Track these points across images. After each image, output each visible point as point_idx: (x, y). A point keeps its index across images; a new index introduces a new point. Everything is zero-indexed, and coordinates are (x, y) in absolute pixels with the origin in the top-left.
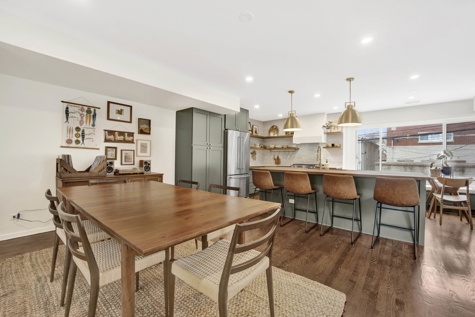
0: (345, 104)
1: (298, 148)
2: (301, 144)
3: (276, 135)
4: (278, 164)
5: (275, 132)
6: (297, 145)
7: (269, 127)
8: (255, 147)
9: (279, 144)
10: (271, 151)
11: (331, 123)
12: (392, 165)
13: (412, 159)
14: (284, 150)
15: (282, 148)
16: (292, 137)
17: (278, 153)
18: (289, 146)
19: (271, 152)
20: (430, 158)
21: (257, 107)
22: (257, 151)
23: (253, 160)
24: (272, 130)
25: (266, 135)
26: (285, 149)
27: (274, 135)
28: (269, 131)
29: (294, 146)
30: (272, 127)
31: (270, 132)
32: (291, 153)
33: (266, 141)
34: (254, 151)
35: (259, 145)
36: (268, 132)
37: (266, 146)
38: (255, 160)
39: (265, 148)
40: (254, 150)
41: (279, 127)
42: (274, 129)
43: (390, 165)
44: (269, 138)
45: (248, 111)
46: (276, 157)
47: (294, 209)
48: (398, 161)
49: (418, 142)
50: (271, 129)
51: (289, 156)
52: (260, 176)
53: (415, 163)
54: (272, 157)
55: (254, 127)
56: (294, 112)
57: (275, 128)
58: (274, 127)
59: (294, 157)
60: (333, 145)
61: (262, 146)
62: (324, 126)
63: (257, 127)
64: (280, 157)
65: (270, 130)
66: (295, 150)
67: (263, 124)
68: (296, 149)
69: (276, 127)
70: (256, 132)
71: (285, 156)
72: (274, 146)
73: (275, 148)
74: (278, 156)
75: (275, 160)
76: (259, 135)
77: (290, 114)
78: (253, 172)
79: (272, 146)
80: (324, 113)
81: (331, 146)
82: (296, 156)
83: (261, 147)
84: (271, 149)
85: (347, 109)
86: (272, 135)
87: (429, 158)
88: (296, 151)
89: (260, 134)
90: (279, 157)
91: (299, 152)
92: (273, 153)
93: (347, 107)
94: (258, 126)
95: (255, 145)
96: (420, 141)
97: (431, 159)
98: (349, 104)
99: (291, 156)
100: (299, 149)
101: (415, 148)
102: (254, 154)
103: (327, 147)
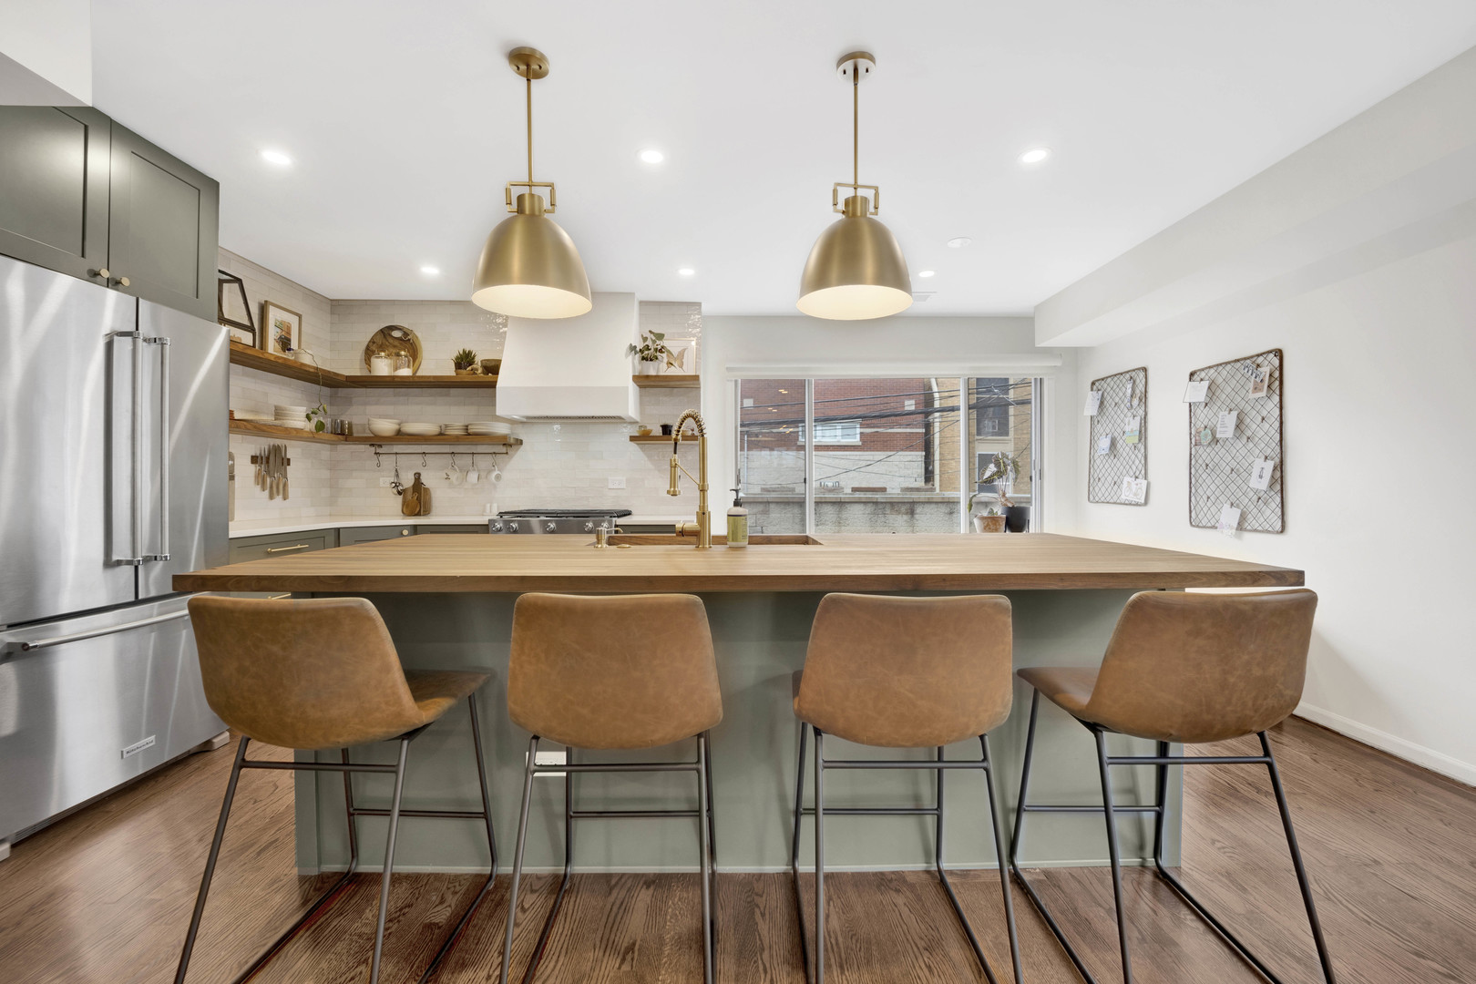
0: (835, 192)
1: (517, 440)
2: (531, 421)
3: (405, 372)
4: (418, 514)
5: (398, 355)
6: (513, 422)
7: (366, 331)
8: (278, 422)
9: (425, 417)
10: (379, 450)
11: (660, 336)
12: (772, 502)
14: (447, 449)
15: (441, 434)
16: (493, 385)
17: (418, 460)
18: (473, 429)
19: (381, 457)
21: (276, 158)
22: (294, 451)
23: (271, 497)
24: (382, 348)
25: (352, 367)
26: (456, 440)
27: (396, 369)
28: (368, 348)
29: (501, 429)
30: (386, 332)
31: (369, 353)
32: (483, 462)
33: (348, 402)
34: (276, 450)
35: (308, 417)
36: (359, 353)
37: (350, 425)
38: (285, 497)
39: (342, 433)
40: (278, 442)
41: (419, 334)
42: (396, 343)
43: (769, 503)
44: (365, 387)
45: (213, 186)
46: (408, 481)
47: (561, 808)
48: (763, 489)
50: (379, 340)
51: (473, 477)
52: (275, 649)
54: (386, 480)
55: (274, 315)
56: (544, 193)
57: (400, 339)
58: (397, 334)
59: (498, 477)
60: (666, 429)
61: (328, 422)
62: (633, 348)
63: (293, 321)
64: (428, 480)
65: (374, 348)
66: (503, 449)
67: (332, 313)
68: (509, 444)
69: (406, 334)
70: (285, 343)
71: (454, 477)
72: (397, 427)
73: (400, 437)
74: (418, 476)
75: (399, 493)
76: (306, 359)
77: (520, 198)
78: (196, 611)
79: (385, 426)
80: (631, 295)
81: (658, 431)
82: (506, 475)
83: (320, 426)
84: (376, 441)
85: (841, 217)
86: (382, 367)
88: (509, 449)
89: (310, 356)
90: (423, 479)
91: (519, 458)
92: (388, 462)
93: (841, 206)
94: (300, 316)
95: (279, 413)
98: (849, 193)
99: (483, 474)
100: (519, 442)
102: (272, 464)
103: (643, 438)
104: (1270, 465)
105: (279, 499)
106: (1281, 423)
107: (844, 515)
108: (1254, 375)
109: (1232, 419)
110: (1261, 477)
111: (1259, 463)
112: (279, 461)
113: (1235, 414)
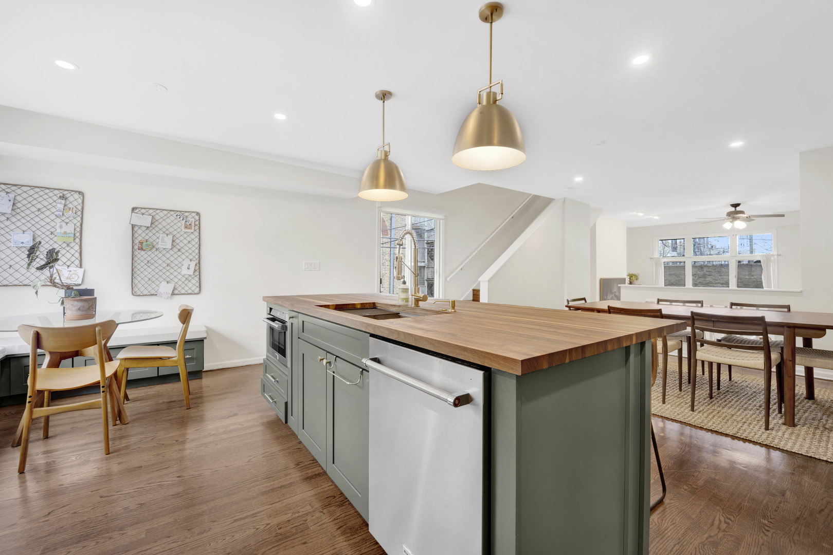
104: (193, 264)
106: (199, 245)
108: (185, 221)
109: (169, 240)
110: (188, 269)
111: (186, 263)
113: (170, 237)
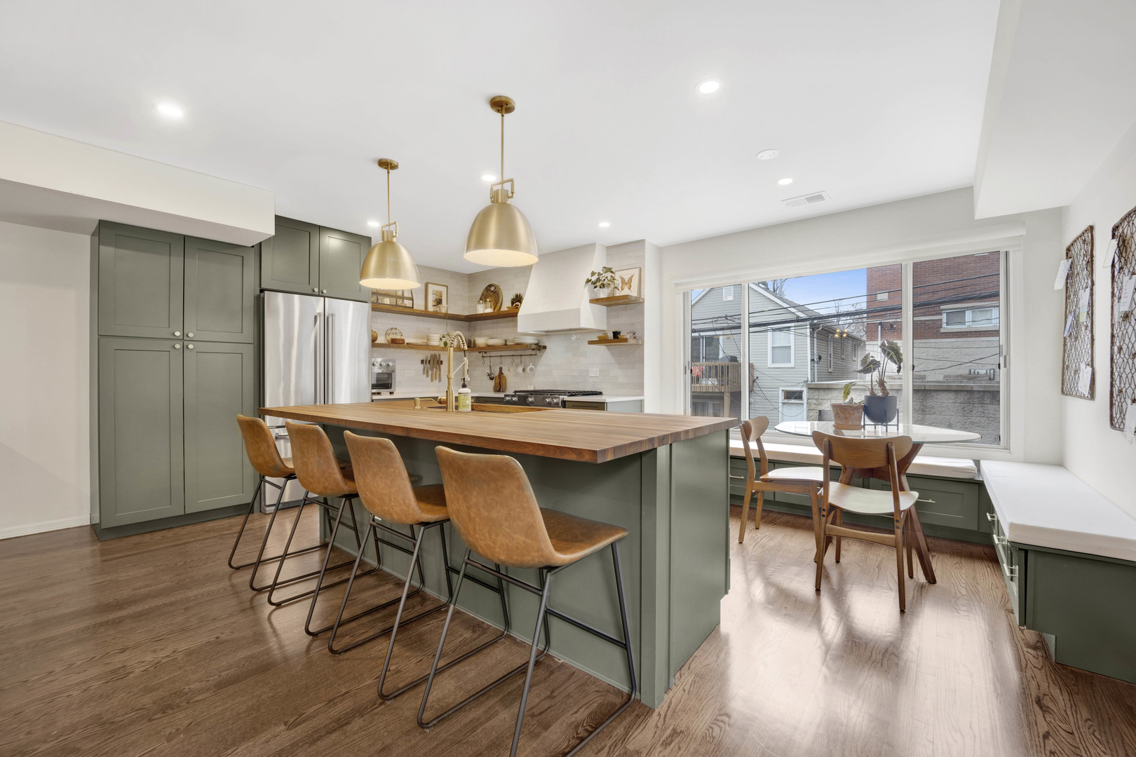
1: (541, 345)
2: (550, 333)
4: (501, 391)
5: (493, 301)
7: (480, 289)
9: (497, 335)
10: (484, 355)
13: (923, 373)
20: (970, 371)
23: (432, 381)
26: (510, 348)
28: (481, 298)
30: (488, 288)
34: (434, 357)
38: (440, 381)
42: (492, 294)
44: (478, 320)
46: (496, 372)
49: (942, 330)
50: (485, 294)
53: (928, 382)
54: (486, 372)
57: (493, 291)
58: (492, 289)
60: (616, 334)
62: (590, 280)
63: (443, 289)
64: (505, 372)
66: (534, 352)
67: (469, 282)
68: (537, 348)
69: (496, 288)
70: (438, 303)
71: (514, 369)
74: (501, 369)
75: (492, 379)
76: (451, 310)
81: (611, 336)
82: (538, 368)
87: (968, 370)
88: (541, 352)
89: (453, 308)
90: (503, 372)
91: (548, 357)
92: (487, 360)
94: (447, 287)
96: (946, 328)
97: (972, 371)
99: (525, 368)
100: (545, 347)
101: (933, 345)
102: (433, 364)
103: (602, 341)
105: (436, 382)
107: (930, 403)
112: (436, 362)
